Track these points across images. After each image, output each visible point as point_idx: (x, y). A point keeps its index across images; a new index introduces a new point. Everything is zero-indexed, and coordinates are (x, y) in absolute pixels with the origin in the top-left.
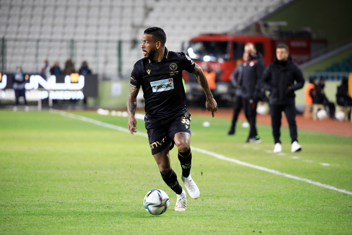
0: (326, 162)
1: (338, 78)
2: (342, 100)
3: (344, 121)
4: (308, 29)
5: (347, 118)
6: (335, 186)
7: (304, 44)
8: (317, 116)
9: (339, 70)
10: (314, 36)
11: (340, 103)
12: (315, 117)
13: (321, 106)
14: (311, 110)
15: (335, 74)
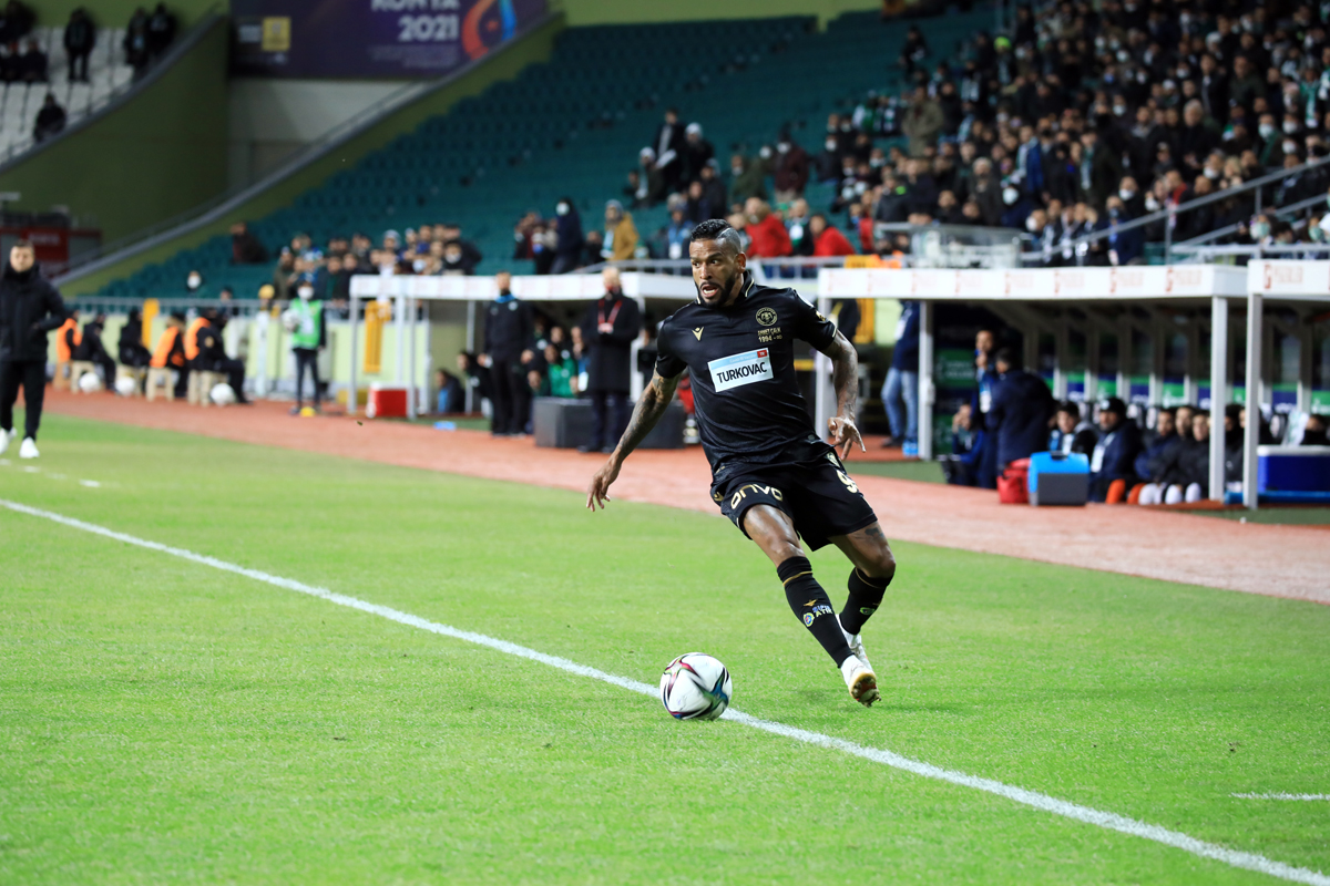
0: (93, 479)
1: (123, 309)
2: (130, 353)
3: (132, 396)
4: (63, 209)
5: (138, 391)
6: (108, 527)
7: (54, 239)
8: (79, 385)
9: (125, 294)
10: (75, 224)
11: (126, 361)
12: (75, 389)
13: (87, 365)
14: (69, 375)
15: (117, 301)
